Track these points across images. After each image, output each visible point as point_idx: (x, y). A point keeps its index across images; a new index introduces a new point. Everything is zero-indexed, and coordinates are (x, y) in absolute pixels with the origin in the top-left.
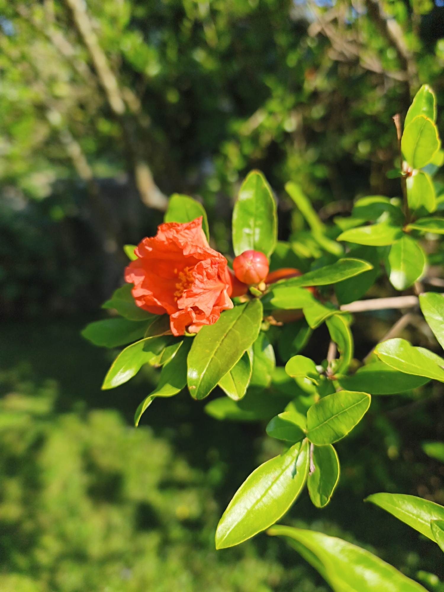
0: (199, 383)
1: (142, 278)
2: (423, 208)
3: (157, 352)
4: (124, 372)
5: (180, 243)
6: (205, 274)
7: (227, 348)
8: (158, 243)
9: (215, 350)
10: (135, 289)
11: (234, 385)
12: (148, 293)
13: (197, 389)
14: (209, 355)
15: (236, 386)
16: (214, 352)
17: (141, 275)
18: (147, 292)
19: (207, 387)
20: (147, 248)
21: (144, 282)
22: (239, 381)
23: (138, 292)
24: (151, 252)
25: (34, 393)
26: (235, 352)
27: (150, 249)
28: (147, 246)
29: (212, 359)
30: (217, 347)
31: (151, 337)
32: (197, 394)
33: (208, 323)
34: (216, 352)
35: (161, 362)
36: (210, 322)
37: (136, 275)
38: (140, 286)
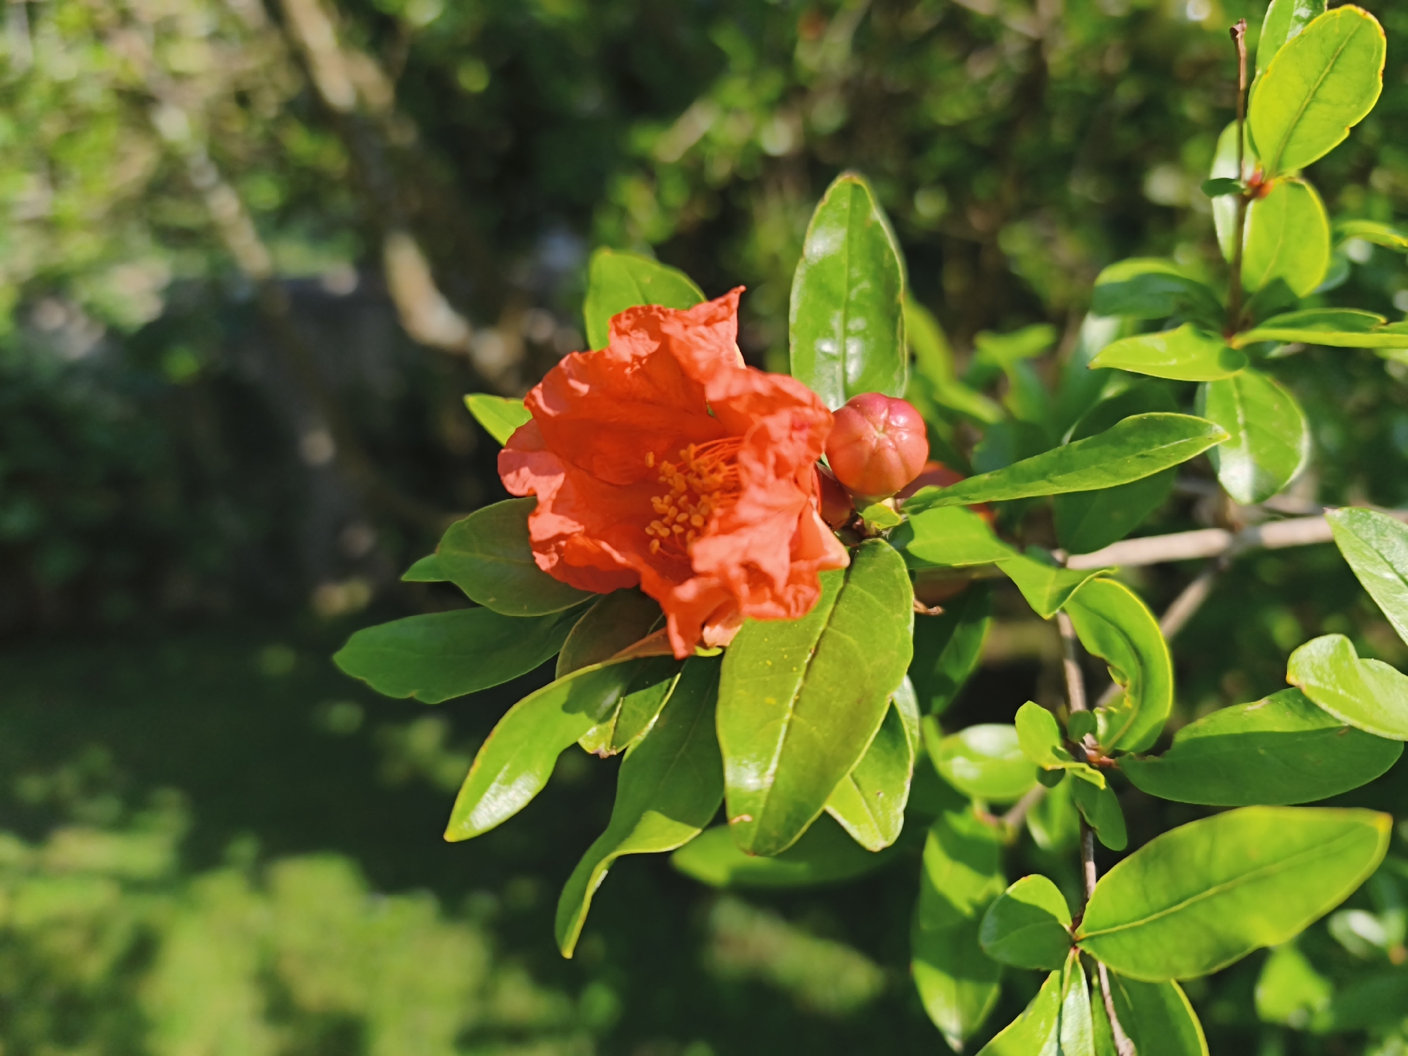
0: (762, 806)
1: (559, 480)
2: (1278, 284)
3: (601, 711)
4: (509, 781)
5: (695, 363)
6: (771, 459)
7: (830, 690)
8: (611, 369)
9: (793, 697)
10: (536, 515)
11: (864, 805)
12: (574, 526)
13: (756, 823)
14: (778, 715)
15: (870, 806)
16: (791, 704)
17: (552, 472)
18: (570, 526)
19: (788, 818)
20: (574, 383)
21: (560, 492)
22: (878, 791)
23: (545, 525)
24: (586, 398)
25: (122, 825)
26: (859, 702)
27: (584, 389)
28: (573, 378)
29: (790, 724)
30: (797, 688)
31: (597, 666)
32: (757, 838)
33: (782, 612)
34: (797, 702)
35: (614, 743)
36: (788, 608)
37: (536, 472)
38: (550, 504)
